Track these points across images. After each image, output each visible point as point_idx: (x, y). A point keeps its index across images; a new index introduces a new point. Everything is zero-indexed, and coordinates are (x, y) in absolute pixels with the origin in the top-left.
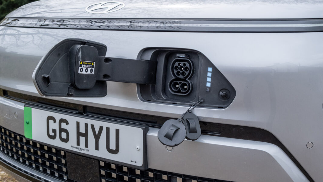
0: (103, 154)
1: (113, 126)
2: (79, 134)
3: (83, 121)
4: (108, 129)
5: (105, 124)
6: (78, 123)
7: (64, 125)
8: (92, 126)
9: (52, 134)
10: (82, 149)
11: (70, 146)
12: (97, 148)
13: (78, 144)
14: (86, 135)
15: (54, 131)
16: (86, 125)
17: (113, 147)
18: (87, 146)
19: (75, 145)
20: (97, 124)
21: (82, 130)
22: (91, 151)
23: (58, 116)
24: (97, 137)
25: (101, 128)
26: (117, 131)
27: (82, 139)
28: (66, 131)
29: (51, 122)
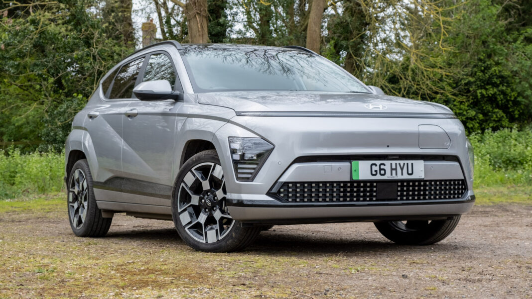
0: (406, 176)
1: (410, 162)
2: (392, 169)
3: (394, 162)
4: (407, 164)
5: (406, 162)
6: (391, 164)
7: (382, 167)
8: (400, 164)
9: (374, 173)
10: (394, 177)
11: (388, 177)
12: (402, 174)
13: (392, 175)
14: (396, 169)
15: (376, 171)
16: (396, 164)
17: (410, 172)
18: (396, 175)
19: (390, 176)
20: (402, 162)
21: (394, 167)
22: (400, 177)
23: (378, 162)
24: (402, 169)
25: (404, 164)
26: (412, 164)
27: (394, 172)
28: (384, 170)
29: (373, 166)
